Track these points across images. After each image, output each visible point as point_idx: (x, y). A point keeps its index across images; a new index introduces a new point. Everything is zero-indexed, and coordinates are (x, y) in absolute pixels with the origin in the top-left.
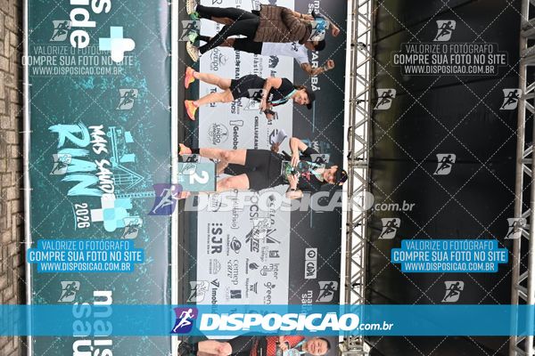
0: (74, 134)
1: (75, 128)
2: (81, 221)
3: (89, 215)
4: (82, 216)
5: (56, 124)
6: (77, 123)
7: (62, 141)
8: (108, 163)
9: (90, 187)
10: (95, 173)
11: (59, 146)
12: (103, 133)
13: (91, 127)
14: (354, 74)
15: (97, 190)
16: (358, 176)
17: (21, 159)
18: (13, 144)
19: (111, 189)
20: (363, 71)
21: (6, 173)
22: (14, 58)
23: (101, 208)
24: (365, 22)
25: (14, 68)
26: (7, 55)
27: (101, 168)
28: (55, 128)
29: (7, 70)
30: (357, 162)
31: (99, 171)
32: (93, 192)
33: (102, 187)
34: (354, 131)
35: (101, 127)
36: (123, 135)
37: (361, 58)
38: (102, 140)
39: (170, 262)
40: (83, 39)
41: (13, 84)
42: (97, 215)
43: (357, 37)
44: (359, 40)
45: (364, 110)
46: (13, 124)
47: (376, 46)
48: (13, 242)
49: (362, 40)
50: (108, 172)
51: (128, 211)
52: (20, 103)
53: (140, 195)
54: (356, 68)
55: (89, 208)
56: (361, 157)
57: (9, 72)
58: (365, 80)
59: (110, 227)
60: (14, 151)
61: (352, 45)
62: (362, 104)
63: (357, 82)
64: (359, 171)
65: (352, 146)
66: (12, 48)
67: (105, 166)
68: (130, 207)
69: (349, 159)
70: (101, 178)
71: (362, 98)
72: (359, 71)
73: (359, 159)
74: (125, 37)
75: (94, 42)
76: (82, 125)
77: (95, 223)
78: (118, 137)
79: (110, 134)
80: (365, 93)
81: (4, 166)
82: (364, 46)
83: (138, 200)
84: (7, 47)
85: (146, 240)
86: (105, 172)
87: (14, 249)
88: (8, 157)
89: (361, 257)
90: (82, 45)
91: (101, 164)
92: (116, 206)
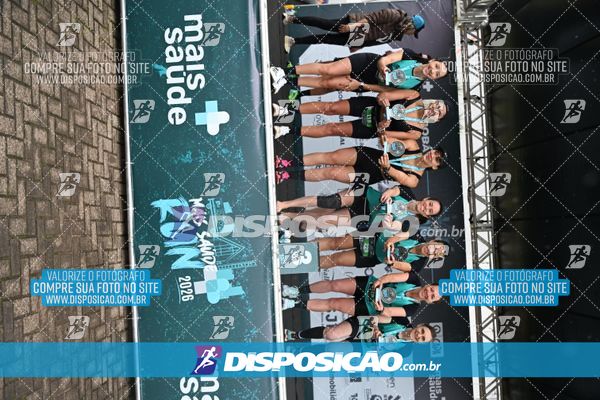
0: (175, 208)
1: (176, 202)
2: (185, 294)
3: (193, 288)
4: (186, 289)
5: (158, 199)
6: (177, 198)
7: (164, 216)
8: (209, 235)
9: (192, 260)
10: (197, 245)
11: (161, 221)
12: (203, 206)
13: (190, 201)
14: (469, 129)
15: (199, 262)
16: (482, 240)
17: (125, 235)
18: (117, 222)
19: (212, 260)
20: (479, 125)
21: (112, 250)
22: (117, 139)
23: (203, 280)
24: (477, 72)
25: (116, 149)
26: (110, 136)
27: (202, 240)
28: (157, 204)
29: (110, 150)
30: (479, 225)
31: (201, 243)
32: (195, 265)
33: (204, 259)
34: (473, 191)
35: (201, 199)
36: (222, 207)
37: (476, 111)
38: (202, 212)
39: (274, 332)
40: (181, 116)
41: (116, 164)
42: (200, 288)
43: (469, 90)
44: (472, 93)
45: (484, 168)
46: (117, 202)
47: (491, 98)
48: (120, 318)
49: (475, 92)
50: (209, 243)
51: (230, 281)
52: (124, 182)
53: (241, 265)
54: (471, 122)
55: (192, 281)
56: (484, 218)
57: (112, 153)
58: (482, 135)
59: (213, 299)
60: (119, 229)
61: (465, 99)
62: (481, 162)
63: (473, 137)
64: (484, 235)
65: (473, 207)
66: (114, 130)
67: (206, 238)
68: (232, 277)
69: (471, 222)
70: (202, 250)
71: (480, 154)
72: (474, 126)
73: (483, 221)
74: (219, 110)
75: (191, 117)
76: (182, 199)
77: (199, 295)
78: (217, 208)
79: (209, 206)
80: (483, 148)
81: (110, 243)
82: (479, 98)
83: (239, 270)
84: (109, 128)
85: (250, 311)
86: (206, 244)
87: (121, 325)
88: (113, 235)
89: (494, 331)
90: (179, 122)
91: (202, 237)
92: (218, 277)
